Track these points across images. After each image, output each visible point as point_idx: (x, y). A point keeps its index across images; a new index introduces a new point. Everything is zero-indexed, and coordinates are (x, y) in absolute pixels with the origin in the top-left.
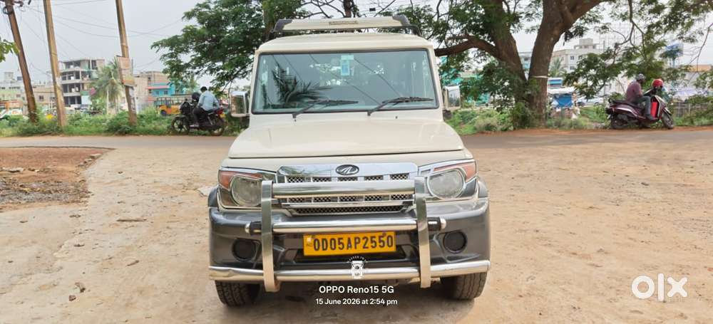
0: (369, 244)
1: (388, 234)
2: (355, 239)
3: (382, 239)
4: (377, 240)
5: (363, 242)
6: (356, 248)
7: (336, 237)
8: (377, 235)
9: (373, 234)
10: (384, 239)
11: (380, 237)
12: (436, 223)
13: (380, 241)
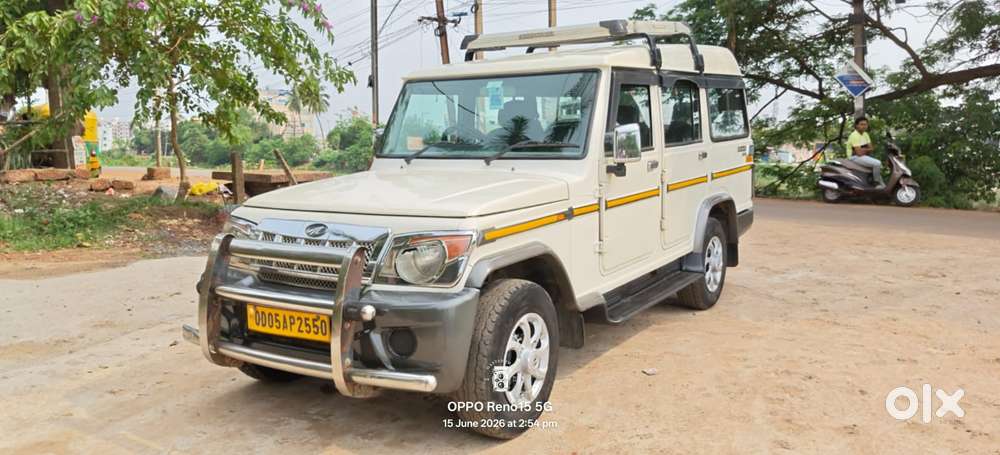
0: (303, 328)
1: (322, 318)
2: (291, 317)
3: (316, 323)
4: (310, 322)
5: (298, 323)
6: (291, 329)
7: (273, 312)
8: (311, 317)
9: (307, 316)
10: (318, 323)
11: (314, 320)
12: (356, 310)
13: (315, 326)
